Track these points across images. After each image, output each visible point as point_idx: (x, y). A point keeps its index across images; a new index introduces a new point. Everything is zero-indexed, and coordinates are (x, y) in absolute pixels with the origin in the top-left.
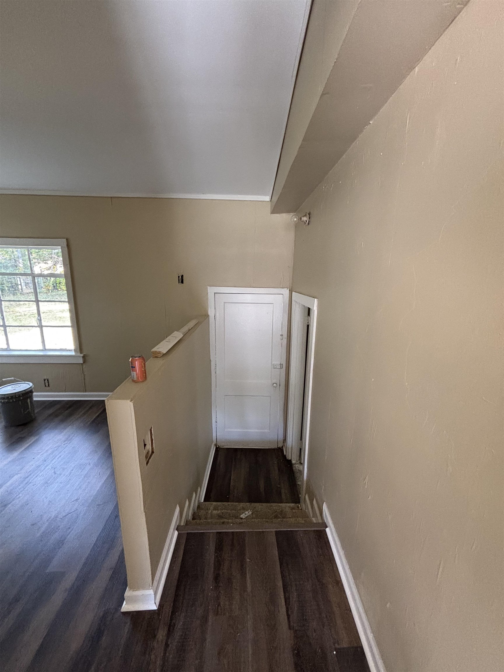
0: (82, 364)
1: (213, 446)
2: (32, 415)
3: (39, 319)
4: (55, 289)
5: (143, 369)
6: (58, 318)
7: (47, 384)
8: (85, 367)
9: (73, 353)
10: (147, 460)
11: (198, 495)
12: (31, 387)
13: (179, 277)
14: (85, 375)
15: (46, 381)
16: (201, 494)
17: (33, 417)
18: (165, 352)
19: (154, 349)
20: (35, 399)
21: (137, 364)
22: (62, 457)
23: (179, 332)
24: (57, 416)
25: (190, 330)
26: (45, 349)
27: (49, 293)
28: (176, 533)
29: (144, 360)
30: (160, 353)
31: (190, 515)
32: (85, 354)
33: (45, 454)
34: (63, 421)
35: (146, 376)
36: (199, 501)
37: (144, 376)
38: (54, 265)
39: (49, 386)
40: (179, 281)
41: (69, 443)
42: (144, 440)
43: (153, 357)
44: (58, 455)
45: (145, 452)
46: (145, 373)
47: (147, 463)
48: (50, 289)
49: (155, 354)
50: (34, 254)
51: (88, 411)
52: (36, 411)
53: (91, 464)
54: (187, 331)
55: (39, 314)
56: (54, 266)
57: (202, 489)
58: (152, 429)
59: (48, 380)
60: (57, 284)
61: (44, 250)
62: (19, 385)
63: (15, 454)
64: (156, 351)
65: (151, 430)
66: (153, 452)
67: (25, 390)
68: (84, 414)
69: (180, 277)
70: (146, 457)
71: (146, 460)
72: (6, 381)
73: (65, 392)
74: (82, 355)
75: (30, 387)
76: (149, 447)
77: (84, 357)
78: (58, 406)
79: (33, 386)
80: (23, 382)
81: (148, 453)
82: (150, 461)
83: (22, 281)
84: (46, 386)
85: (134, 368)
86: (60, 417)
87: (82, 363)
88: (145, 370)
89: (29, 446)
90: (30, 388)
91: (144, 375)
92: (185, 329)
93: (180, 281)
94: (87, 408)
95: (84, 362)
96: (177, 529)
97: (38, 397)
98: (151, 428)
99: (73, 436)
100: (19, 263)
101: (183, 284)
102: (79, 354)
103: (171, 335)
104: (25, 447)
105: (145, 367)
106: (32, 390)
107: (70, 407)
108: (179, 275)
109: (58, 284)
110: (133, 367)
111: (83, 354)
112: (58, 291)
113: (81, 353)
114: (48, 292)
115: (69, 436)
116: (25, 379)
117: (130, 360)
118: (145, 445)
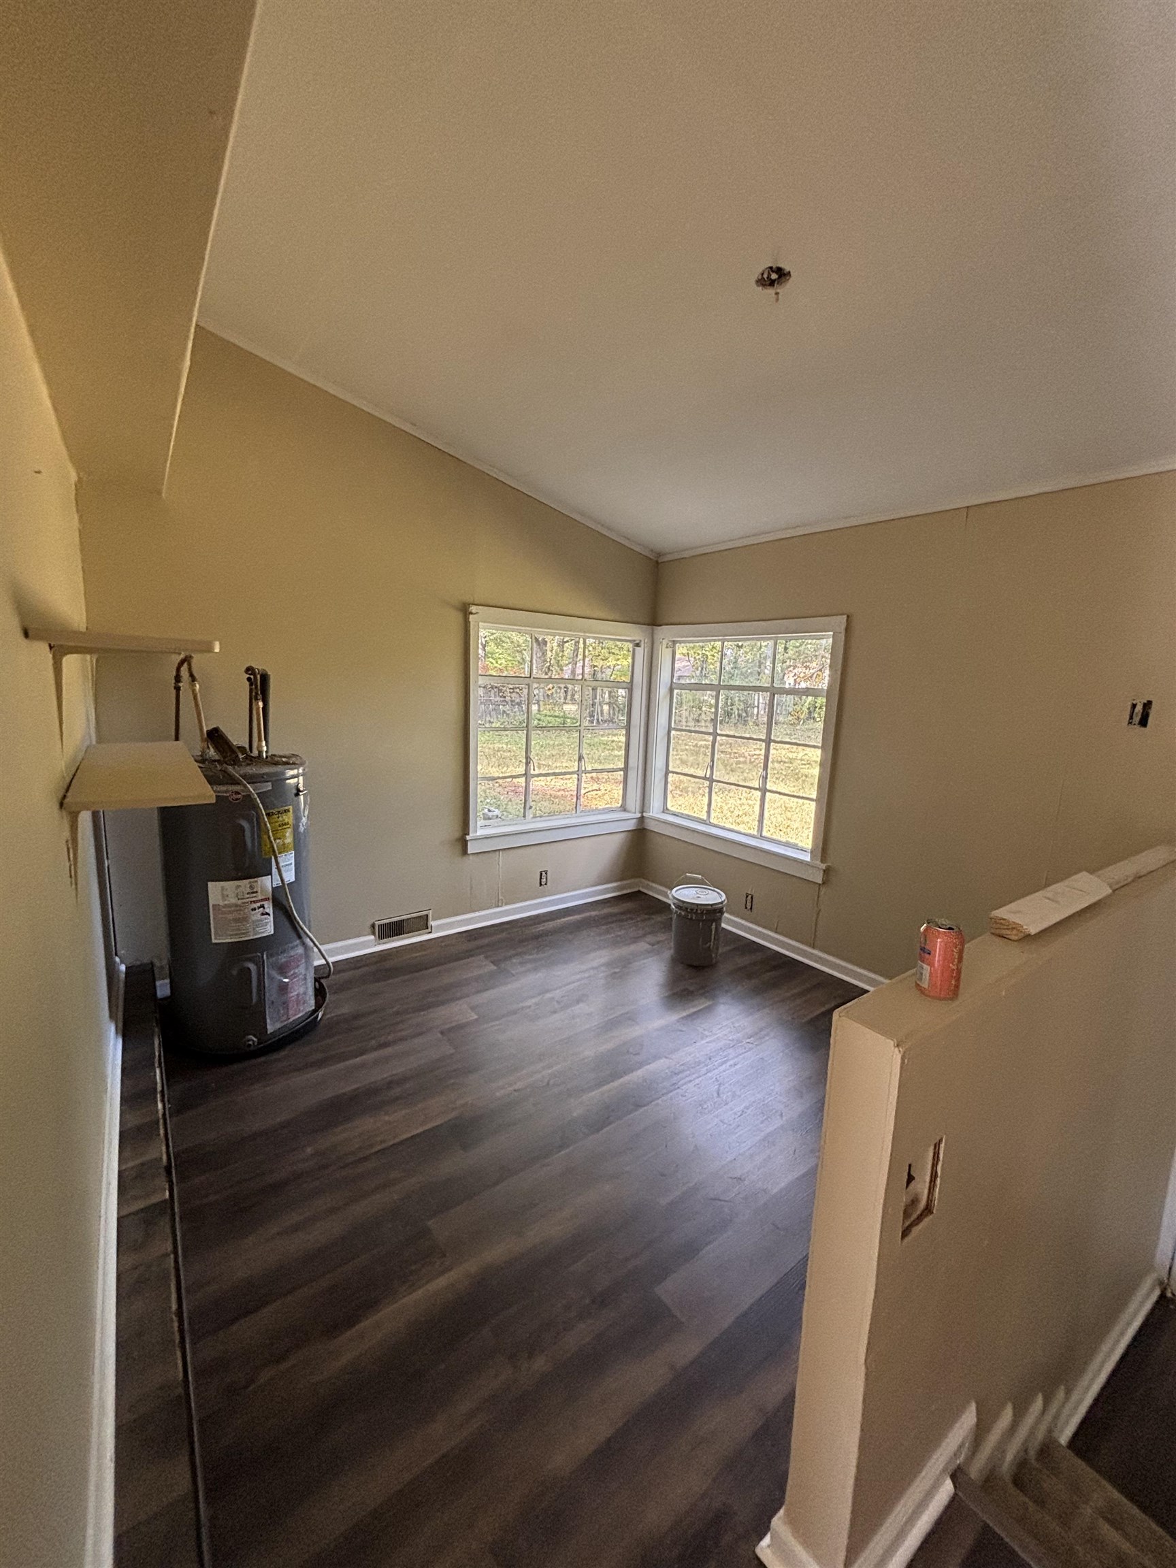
0: (820, 884)
1: (1149, 1282)
2: (713, 955)
3: (763, 777)
4: (811, 718)
5: (955, 967)
6: (802, 776)
7: (748, 906)
8: (825, 893)
9: (807, 858)
10: (907, 1223)
11: (1053, 1410)
12: (722, 903)
13: (1134, 706)
14: (820, 910)
15: (750, 896)
16: (1066, 1411)
17: (714, 961)
18: (1033, 931)
19: (1001, 913)
20: (723, 925)
21: (939, 944)
22: (737, 1067)
23: (1099, 877)
24: (750, 976)
25: (1140, 877)
26: (761, 836)
27: (799, 724)
28: (948, 1488)
29: (960, 937)
30: (1015, 927)
31: (1009, 1457)
32: (829, 866)
33: (712, 1045)
34: (758, 991)
35: (957, 986)
36: (1050, 1431)
37: (952, 987)
38: (820, 670)
39: (751, 909)
40: (1131, 718)
41: (756, 1045)
42: (910, 1166)
43: (993, 934)
44: (732, 1059)
45: (904, 1200)
46: (958, 979)
47: (905, 1234)
48: (802, 717)
49: (999, 926)
50: (792, 650)
51: (808, 990)
52: (720, 951)
53: (784, 1118)
54: (1130, 880)
55: (766, 767)
56: (819, 673)
57: (1075, 1397)
58: (942, 1145)
59: (752, 898)
60: (816, 707)
61: (810, 641)
62: (707, 891)
63: (672, 1018)
64: (1004, 919)
65: (937, 1147)
66: (928, 1210)
67: (712, 905)
68: (800, 995)
69: (1139, 708)
70: (906, 1214)
71: (903, 1224)
72: (690, 878)
73: (776, 932)
74: (823, 866)
75: (720, 901)
76: (921, 1187)
77: (827, 872)
78: (758, 956)
79: (726, 902)
80: (712, 888)
81: (914, 1202)
82: (915, 1231)
83: (761, 701)
84: (746, 908)
85: (929, 954)
86: (754, 981)
87: (820, 882)
88: (959, 972)
89: (694, 1013)
90: (719, 903)
91: (953, 982)
92: (1125, 869)
93: (1137, 719)
94: (808, 985)
95: (824, 883)
96: (953, 1477)
97: (731, 923)
98: (940, 1141)
99: (767, 1035)
100: (766, 667)
101: (1143, 729)
102: (818, 862)
103: (1066, 882)
104: (688, 1013)
105: (960, 959)
106: (722, 908)
107: (775, 968)
108: (1134, 702)
109: (817, 709)
110: (925, 952)
111: (825, 865)
112: (814, 722)
113: (822, 861)
114: (796, 722)
115: (761, 1030)
116: (717, 885)
117: (922, 929)
118: (910, 1179)
